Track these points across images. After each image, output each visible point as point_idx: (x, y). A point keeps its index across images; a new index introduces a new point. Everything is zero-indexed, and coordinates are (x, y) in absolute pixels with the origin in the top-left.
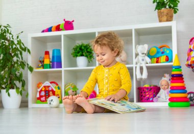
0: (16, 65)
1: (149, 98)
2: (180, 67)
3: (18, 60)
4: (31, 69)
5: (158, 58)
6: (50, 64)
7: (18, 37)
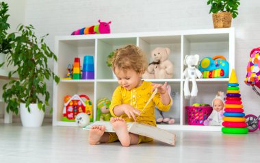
0: (39, 74)
1: (198, 120)
2: (238, 85)
3: (41, 68)
4: (57, 79)
5: (211, 72)
6: (80, 74)
7: (42, 41)
